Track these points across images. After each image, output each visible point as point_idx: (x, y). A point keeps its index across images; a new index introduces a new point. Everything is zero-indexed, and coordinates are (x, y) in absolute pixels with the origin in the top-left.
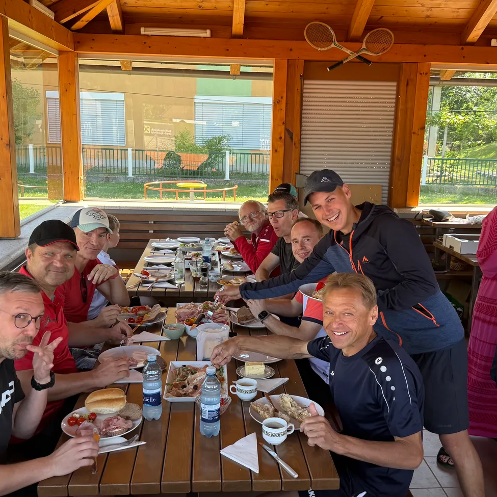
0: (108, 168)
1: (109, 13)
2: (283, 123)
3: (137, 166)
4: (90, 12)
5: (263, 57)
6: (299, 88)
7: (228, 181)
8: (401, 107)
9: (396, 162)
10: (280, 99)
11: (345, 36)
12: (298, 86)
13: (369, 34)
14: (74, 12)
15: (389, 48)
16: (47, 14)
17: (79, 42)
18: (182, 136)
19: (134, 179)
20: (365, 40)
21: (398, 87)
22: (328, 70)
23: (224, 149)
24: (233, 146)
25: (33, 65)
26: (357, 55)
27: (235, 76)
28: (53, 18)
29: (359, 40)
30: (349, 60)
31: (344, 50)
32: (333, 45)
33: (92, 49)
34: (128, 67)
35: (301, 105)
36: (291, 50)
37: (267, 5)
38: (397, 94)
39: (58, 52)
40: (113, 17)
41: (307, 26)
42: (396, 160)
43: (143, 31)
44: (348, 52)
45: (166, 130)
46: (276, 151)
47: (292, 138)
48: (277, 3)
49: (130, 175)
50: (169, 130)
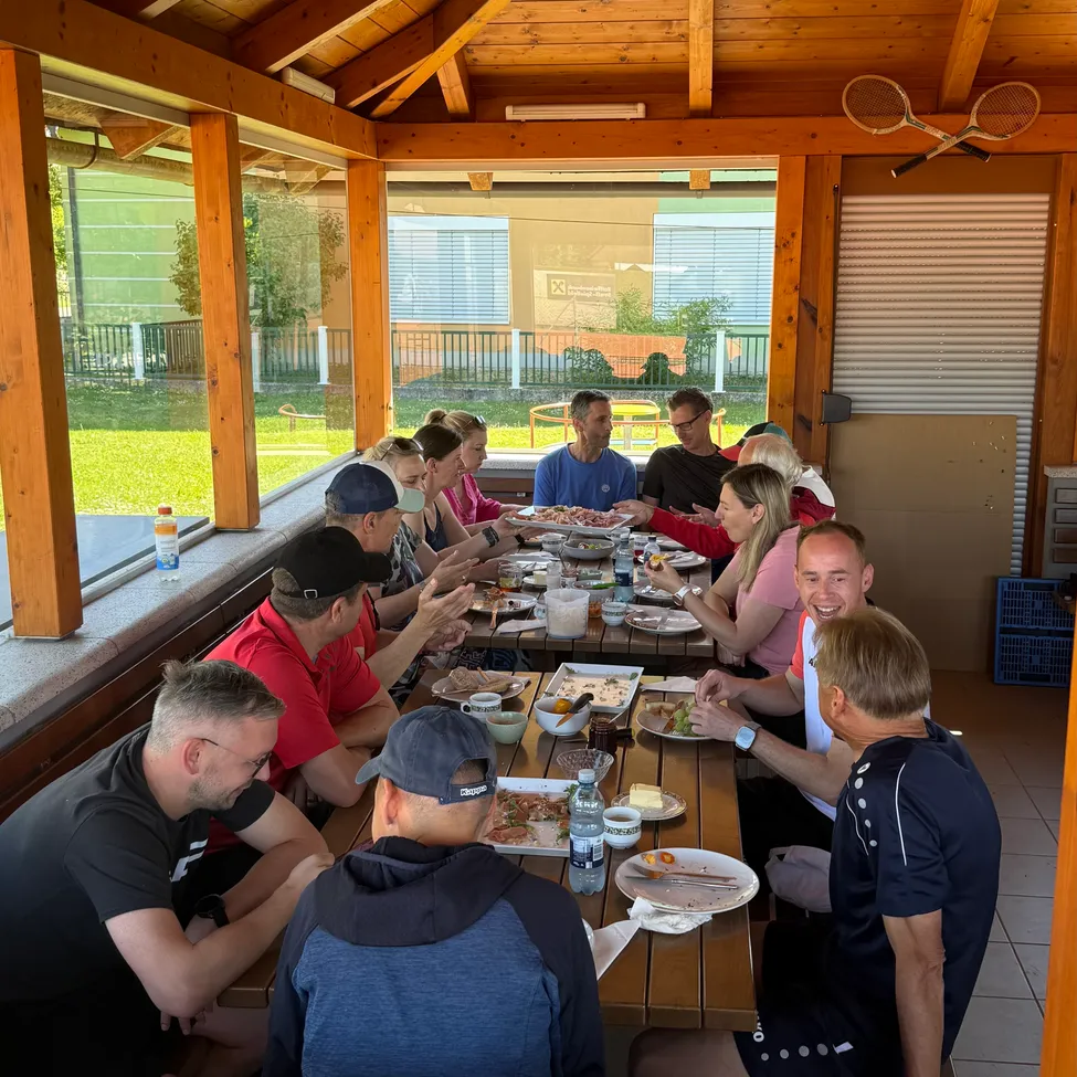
0: (471, 371)
1: (443, 82)
2: (796, 288)
3: (530, 365)
4: (406, 82)
5: (754, 153)
6: (832, 214)
7: (720, 394)
8: (1058, 248)
9: (1051, 367)
10: (788, 237)
11: (933, 102)
12: (829, 209)
13: (984, 96)
14: (375, 85)
15: (1030, 124)
16: (320, 94)
17: (386, 142)
18: (625, 302)
19: (522, 393)
20: (975, 108)
21: (1053, 204)
22: (894, 175)
23: (713, 326)
24: (732, 318)
25: (305, 185)
26: (956, 141)
27: (700, 192)
28: (332, 100)
29: (962, 108)
30: (939, 151)
31: (929, 130)
32: (904, 123)
33: (410, 154)
34: (484, 185)
35: (836, 249)
36: (814, 136)
37: (761, 47)
38: (1051, 221)
39: (345, 162)
40: (450, 88)
41: (849, 85)
42: (1048, 362)
43: (510, 113)
44: (939, 135)
45: (600, 288)
46: (780, 346)
47: (814, 320)
48: (782, 43)
49: (516, 385)
50: (606, 287)
